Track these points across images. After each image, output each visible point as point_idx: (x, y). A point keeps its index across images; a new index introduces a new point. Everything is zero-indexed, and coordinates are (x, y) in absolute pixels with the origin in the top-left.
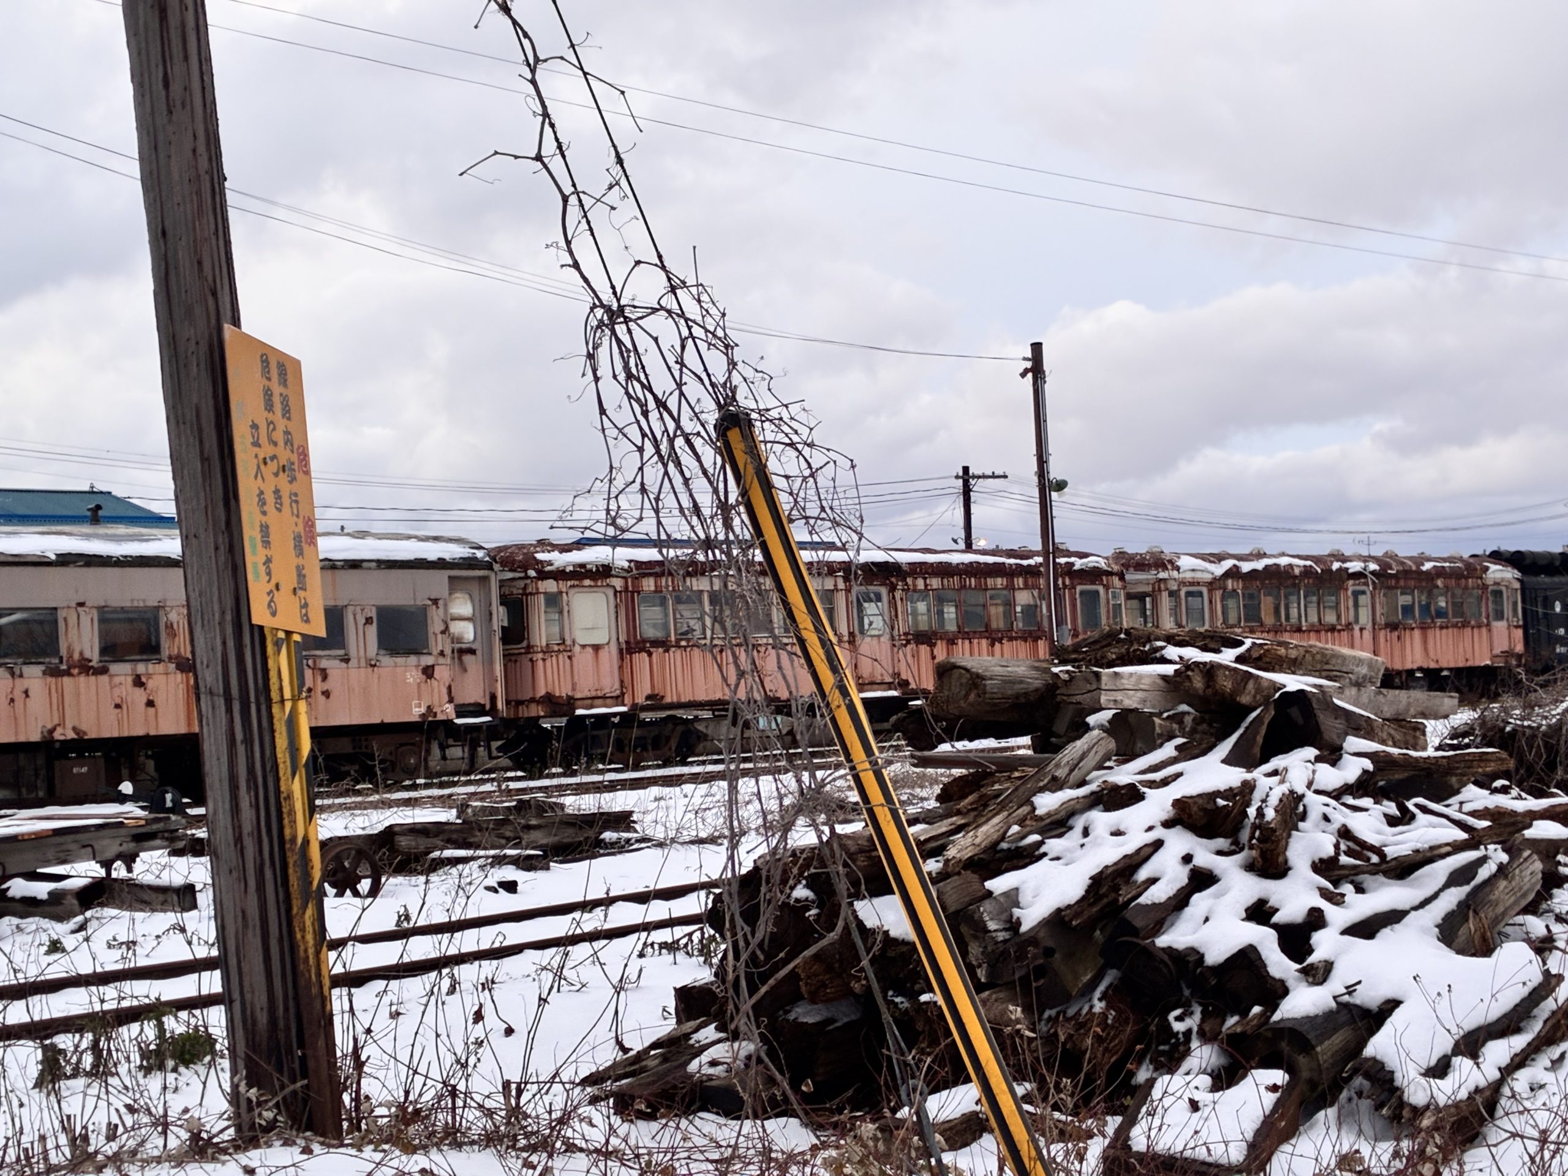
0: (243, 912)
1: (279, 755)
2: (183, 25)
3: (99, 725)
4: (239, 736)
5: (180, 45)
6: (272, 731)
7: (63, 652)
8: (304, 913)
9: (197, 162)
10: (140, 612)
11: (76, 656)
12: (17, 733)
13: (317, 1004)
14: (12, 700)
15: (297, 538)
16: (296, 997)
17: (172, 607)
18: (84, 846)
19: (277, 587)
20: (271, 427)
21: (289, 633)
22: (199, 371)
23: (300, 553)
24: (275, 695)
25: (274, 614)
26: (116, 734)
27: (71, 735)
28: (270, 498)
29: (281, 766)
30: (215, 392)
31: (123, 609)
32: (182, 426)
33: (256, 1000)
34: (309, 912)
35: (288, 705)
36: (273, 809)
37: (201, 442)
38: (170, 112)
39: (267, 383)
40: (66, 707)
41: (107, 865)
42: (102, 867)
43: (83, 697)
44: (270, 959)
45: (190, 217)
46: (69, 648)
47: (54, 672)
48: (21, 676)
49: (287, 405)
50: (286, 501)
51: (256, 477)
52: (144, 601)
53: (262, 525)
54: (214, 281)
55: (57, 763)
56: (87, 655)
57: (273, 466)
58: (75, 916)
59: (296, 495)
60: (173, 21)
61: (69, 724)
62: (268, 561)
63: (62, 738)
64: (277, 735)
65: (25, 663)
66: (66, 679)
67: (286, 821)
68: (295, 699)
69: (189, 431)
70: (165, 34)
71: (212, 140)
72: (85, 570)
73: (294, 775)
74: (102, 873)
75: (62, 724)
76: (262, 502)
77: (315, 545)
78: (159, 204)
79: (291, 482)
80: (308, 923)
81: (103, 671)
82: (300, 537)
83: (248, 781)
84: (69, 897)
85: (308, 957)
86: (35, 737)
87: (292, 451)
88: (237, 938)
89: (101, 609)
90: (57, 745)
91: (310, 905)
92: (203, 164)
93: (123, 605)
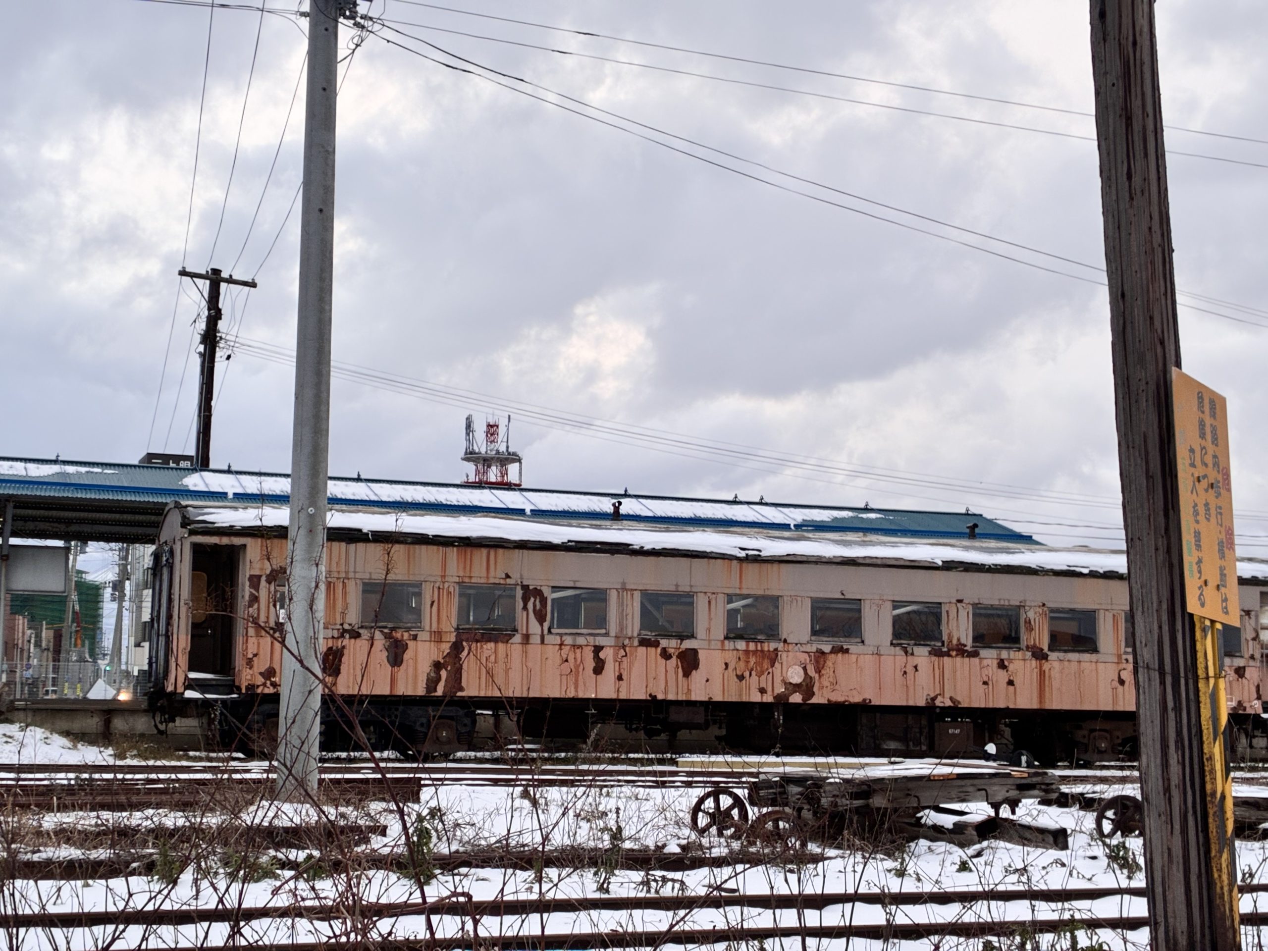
0: (1169, 849)
1: (1203, 722)
2: (1144, 128)
3: (970, 697)
4: (1170, 704)
5: (1142, 146)
6: (1198, 702)
7: (945, 638)
8: (1221, 857)
9: (1152, 237)
10: (1006, 610)
11: (955, 642)
12: (907, 700)
13: (1230, 934)
14: (905, 673)
15: (1221, 544)
16: (1210, 927)
17: (1030, 607)
18: (979, 790)
19: (1206, 583)
20: (1204, 451)
21: (1213, 622)
22: (1147, 406)
23: (1222, 556)
24: (1201, 672)
25: (1203, 605)
26: (983, 706)
27: (949, 703)
28: (1201, 509)
29: (1205, 732)
30: (1160, 421)
31: (992, 607)
32: (1131, 449)
33: (1178, 924)
34: (1225, 856)
35: (1212, 681)
36: (1196, 767)
37: (1147, 463)
38: (1132, 199)
39: (1201, 415)
40: (946, 680)
41: (996, 806)
42: (992, 807)
43: (958, 673)
44: (1190, 891)
45: (1145, 282)
46: (949, 635)
47: (937, 653)
48: (912, 654)
49: (1216, 434)
50: (1213, 512)
51: (1192, 492)
52: (1009, 601)
53: (1195, 532)
54: (1163, 332)
55: (936, 724)
56: (963, 641)
57: (1204, 483)
58: (974, 844)
59: (1220, 508)
60: (1137, 127)
61: (947, 695)
62: (1200, 561)
63: (942, 705)
64: (1202, 705)
65: (915, 645)
66: (946, 658)
67: (1208, 778)
68: (1217, 677)
69: (1137, 454)
70: (1130, 137)
71: (1165, 220)
72: (963, 573)
73: (1215, 740)
74: (992, 813)
75: (942, 694)
76: (1196, 513)
77: (1234, 550)
78: (1120, 273)
79: (1217, 497)
80: (1224, 865)
81: (974, 654)
82: (1222, 542)
83: (1176, 742)
84: (970, 828)
85: (1223, 894)
86: (921, 703)
87: (1218, 472)
88: (1163, 870)
89: (975, 606)
90: (938, 710)
91: (1225, 850)
92: (1157, 238)
93: (992, 603)
